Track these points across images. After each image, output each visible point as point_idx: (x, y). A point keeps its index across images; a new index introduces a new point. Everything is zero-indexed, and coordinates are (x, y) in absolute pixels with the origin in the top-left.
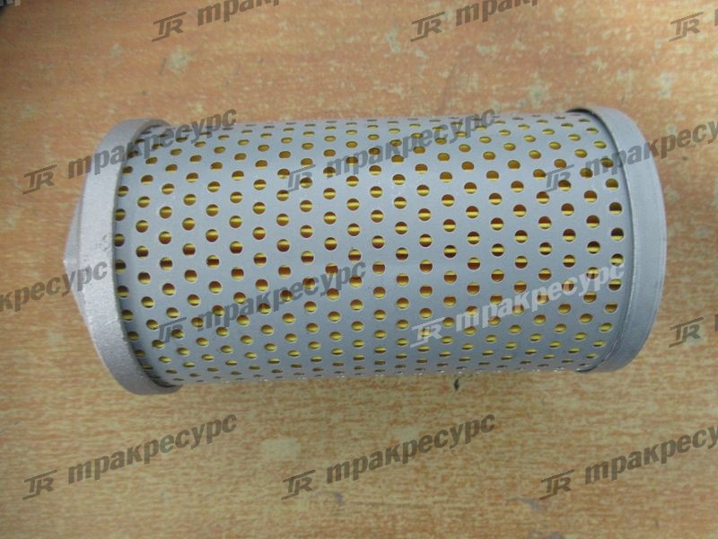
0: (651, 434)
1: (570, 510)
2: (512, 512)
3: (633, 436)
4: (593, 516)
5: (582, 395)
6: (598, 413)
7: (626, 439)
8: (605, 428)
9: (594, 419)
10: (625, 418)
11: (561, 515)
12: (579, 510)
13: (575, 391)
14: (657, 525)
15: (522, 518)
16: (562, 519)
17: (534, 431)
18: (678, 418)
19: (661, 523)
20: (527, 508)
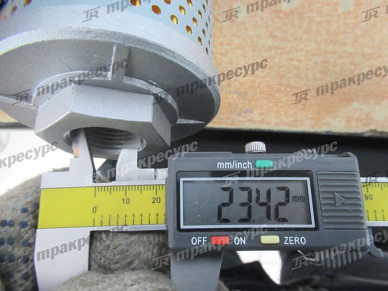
0: (310, 60)
1: (258, 98)
2: (227, 98)
3: (299, 61)
4: (270, 102)
5: (275, 38)
6: (282, 48)
7: (295, 63)
8: (284, 57)
9: (279, 51)
10: (297, 51)
11: (253, 101)
12: (263, 99)
13: (271, 36)
14: (304, 107)
15: (232, 101)
16: (253, 103)
17: (245, 57)
18: (327, 52)
19: (306, 107)
20: (235, 96)
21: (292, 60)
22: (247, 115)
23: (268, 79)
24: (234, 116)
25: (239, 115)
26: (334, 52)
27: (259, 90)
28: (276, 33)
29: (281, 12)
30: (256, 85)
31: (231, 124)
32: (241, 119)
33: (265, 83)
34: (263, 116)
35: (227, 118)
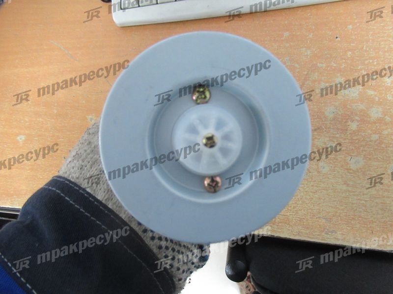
21: (361, 200)
22: (333, 234)
23: (345, 211)
24: (323, 234)
25: (327, 234)
26: (388, 197)
27: (340, 218)
28: (348, 182)
29: (350, 169)
30: (338, 214)
31: (322, 240)
32: (328, 236)
33: (344, 214)
34: (344, 236)
35: (318, 235)
